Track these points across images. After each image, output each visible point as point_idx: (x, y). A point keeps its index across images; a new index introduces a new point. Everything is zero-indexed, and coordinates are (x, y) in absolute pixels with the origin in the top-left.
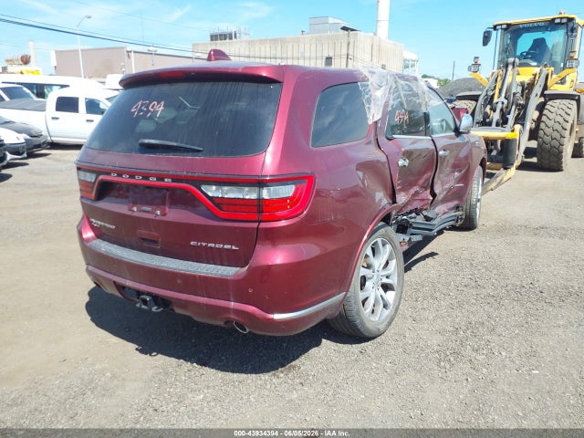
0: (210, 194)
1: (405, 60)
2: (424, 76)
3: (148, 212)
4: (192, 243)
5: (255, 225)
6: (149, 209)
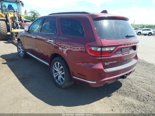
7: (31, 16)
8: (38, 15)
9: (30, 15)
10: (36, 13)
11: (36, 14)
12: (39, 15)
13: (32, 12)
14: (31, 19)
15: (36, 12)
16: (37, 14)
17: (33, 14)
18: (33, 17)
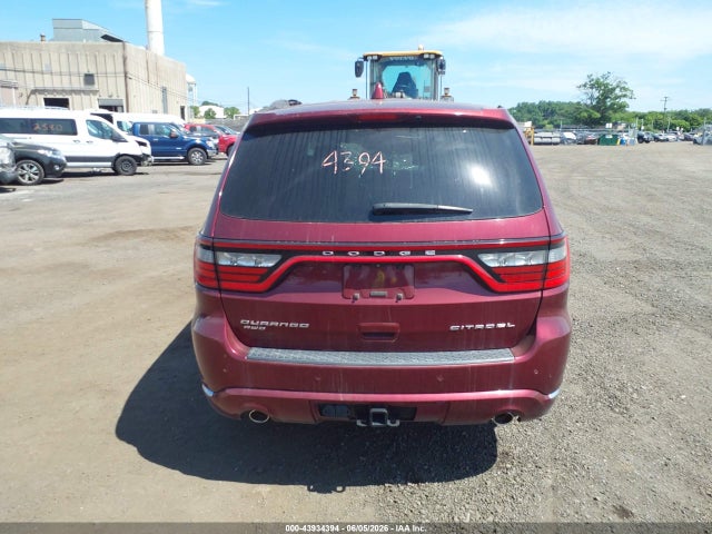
0: (492, 265)
1: (189, 84)
2: (205, 103)
3: (383, 297)
4: (452, 328)
5: (539, 294)
6: (382, 293)
7: (589, 102)
8: (619, 97)
9: (585, 97)
10: (614, 85)
11: (614, 89)
12: (628, 93)
13: (596, 85)
14: (586, 114)
15: (612, 82)
16: (617, 91)
17: (596, 94)
18: (594, 107)
